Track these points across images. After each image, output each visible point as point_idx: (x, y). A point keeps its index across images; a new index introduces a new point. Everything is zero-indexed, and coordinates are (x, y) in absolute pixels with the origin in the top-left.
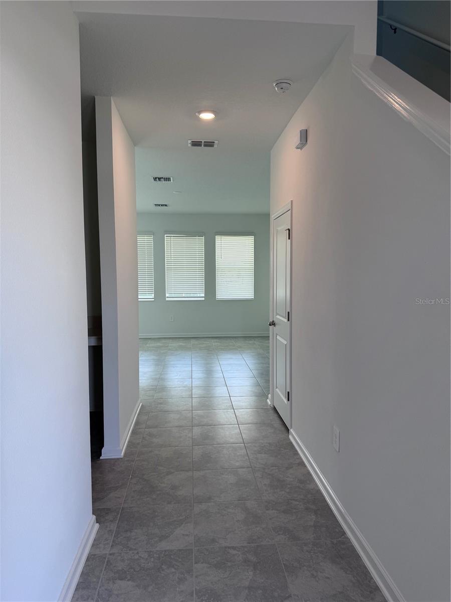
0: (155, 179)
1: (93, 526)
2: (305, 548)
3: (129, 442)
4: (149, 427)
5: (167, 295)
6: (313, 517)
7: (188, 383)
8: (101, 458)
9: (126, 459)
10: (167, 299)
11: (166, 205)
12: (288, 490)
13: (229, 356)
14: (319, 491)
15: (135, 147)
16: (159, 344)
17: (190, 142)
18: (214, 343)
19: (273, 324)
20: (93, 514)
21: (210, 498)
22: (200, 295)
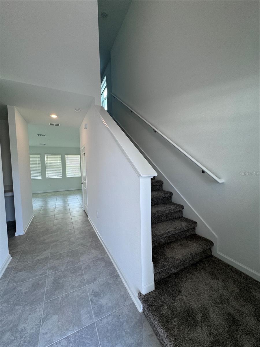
0: (38, 135)
1: (9, 258)
2: (87, 248)
3: (28, 229)
4: (37, 223)
5: (47, 177)
6: (91, 239)
7: (54, 207)
8: (15, 236)
9: (26, 234)
10: (47, 178)
11: (45, 144)
12: (85, 233)
13: (71, 196)
14: (94, 232)
15: (28, 124)
16: (44, 195)
17: (49, 124)
18: (66, 193)
19: (82, 183)
20: (9, 254)
21: (58, 240)
22: (61, 176)
